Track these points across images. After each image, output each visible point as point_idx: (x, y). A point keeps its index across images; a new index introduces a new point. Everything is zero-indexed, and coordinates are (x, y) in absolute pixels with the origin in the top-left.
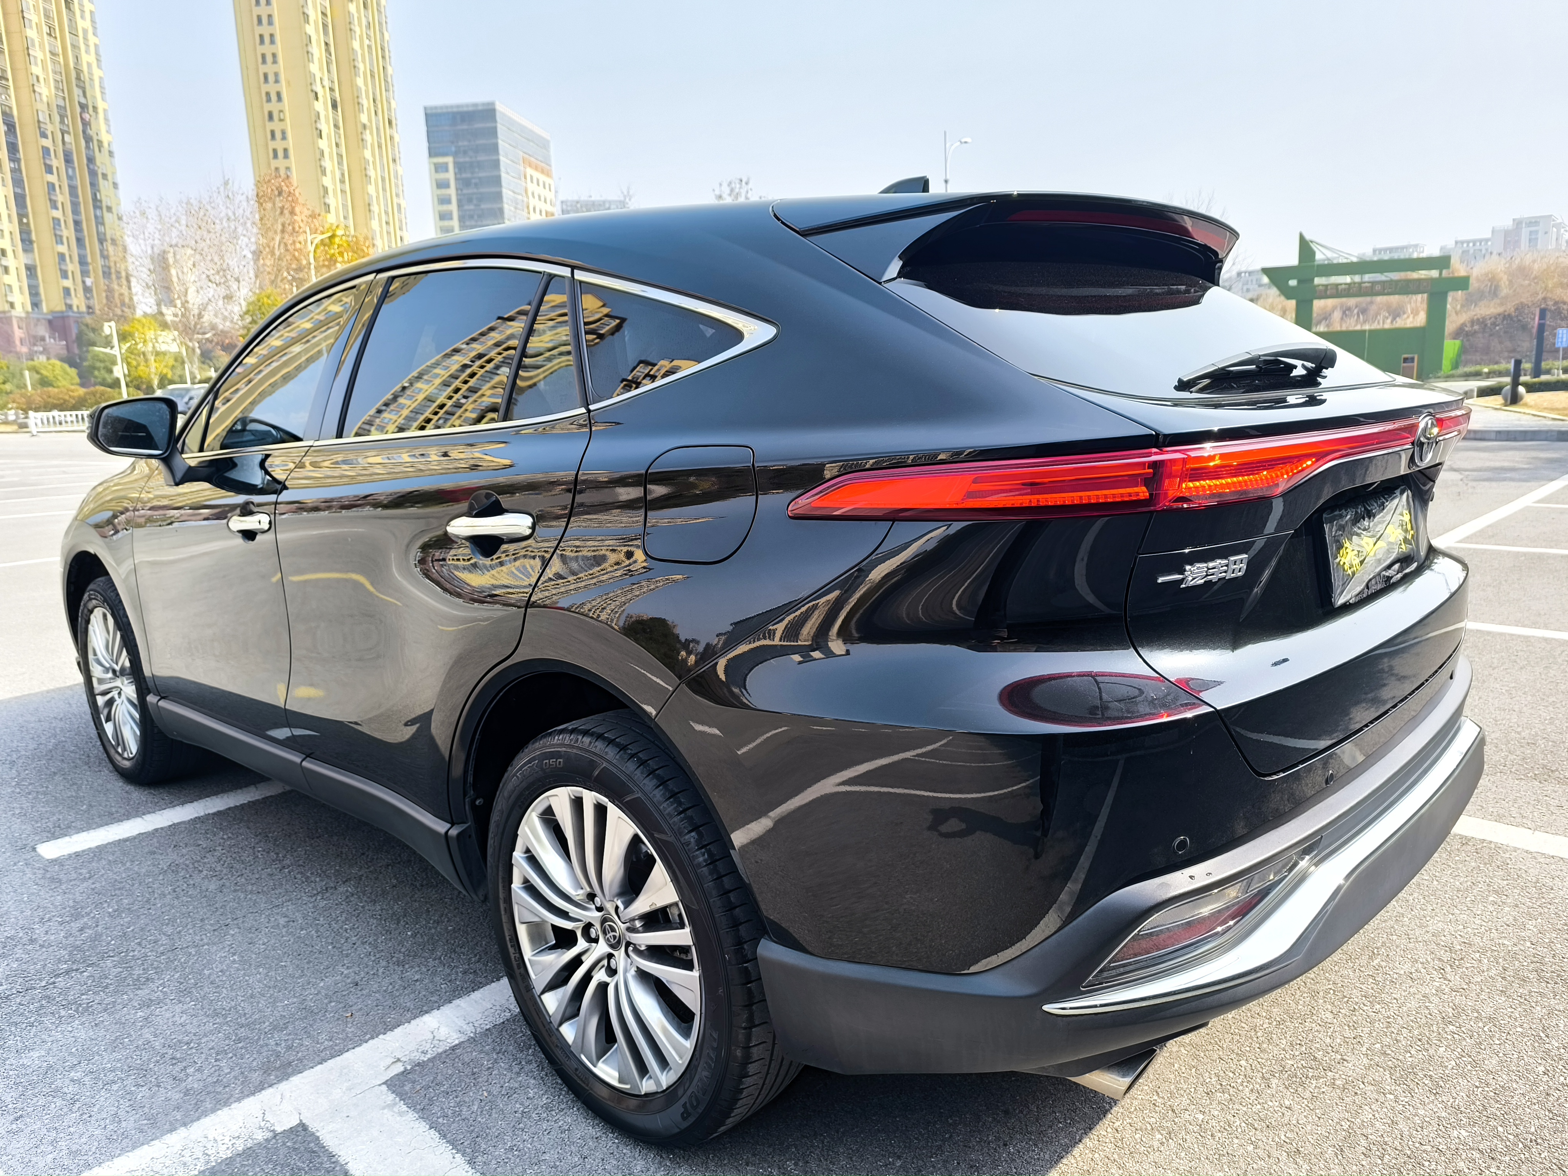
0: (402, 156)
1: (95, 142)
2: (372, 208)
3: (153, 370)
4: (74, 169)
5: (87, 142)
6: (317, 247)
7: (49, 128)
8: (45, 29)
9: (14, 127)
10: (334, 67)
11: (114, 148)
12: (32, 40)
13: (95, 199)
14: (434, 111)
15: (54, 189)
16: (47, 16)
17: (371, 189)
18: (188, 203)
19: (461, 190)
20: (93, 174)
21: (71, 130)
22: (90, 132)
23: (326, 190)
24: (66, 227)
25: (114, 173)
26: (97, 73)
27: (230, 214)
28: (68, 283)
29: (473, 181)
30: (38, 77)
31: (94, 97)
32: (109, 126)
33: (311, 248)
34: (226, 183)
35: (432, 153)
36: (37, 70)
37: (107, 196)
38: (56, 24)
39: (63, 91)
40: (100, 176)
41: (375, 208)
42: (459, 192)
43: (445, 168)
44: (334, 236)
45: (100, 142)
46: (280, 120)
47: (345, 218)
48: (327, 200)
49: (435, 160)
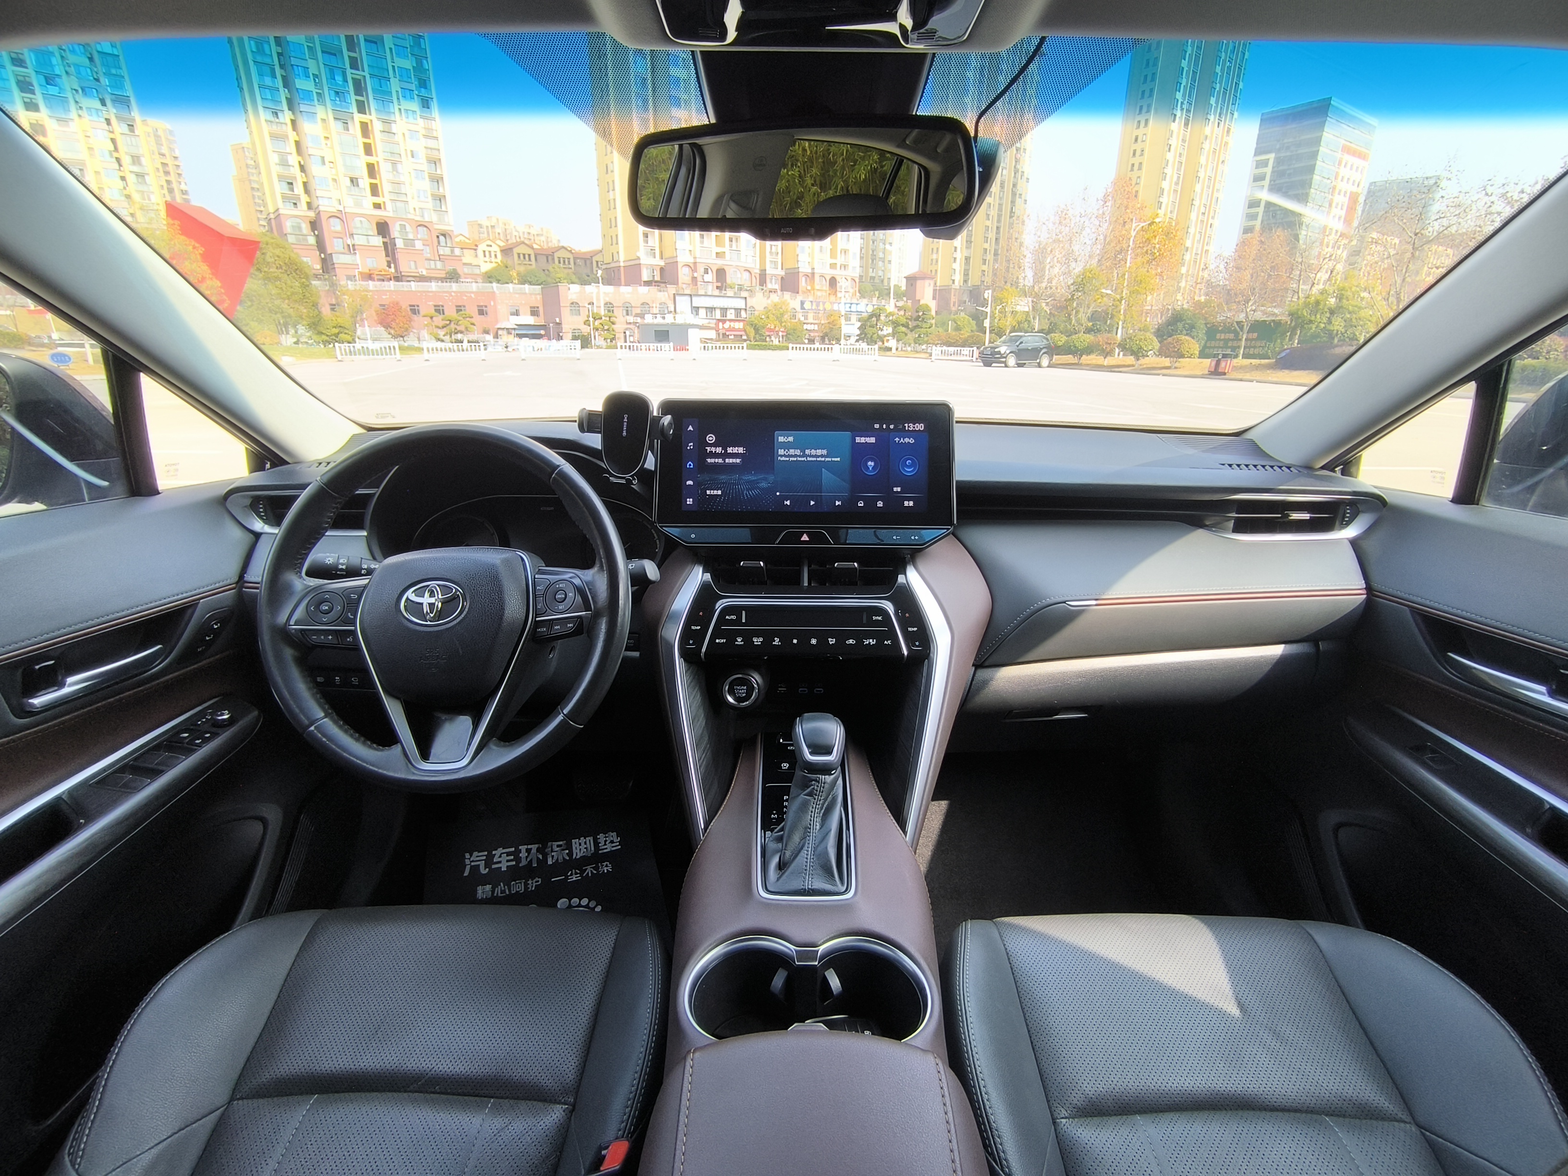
1: (1020, 173)
2: (1194, 203)
3: (1008, 323)
5: (1015, 173)
6: (1137, 233)
14: (1269, 116)
17: (1198, 188)
19: (1274, 181)
20: (1014, 194)
21: (1008, 167)
22: (1018, 167)
23: (1162, 190)
24: (991, 232)
28: (985, 268)
29: (1288, 172)
33: (1133, 234)
35: (1258, 152)
40: (1018, 196)
41: (1196, 203)
42: (1272, 182)
43: (1265, 163)
44: (1153, 223)
45: (1023, 172)
46: (1143, 141)
47: (1171, 212)
48: (1161, 200)
49: (1259, 158)
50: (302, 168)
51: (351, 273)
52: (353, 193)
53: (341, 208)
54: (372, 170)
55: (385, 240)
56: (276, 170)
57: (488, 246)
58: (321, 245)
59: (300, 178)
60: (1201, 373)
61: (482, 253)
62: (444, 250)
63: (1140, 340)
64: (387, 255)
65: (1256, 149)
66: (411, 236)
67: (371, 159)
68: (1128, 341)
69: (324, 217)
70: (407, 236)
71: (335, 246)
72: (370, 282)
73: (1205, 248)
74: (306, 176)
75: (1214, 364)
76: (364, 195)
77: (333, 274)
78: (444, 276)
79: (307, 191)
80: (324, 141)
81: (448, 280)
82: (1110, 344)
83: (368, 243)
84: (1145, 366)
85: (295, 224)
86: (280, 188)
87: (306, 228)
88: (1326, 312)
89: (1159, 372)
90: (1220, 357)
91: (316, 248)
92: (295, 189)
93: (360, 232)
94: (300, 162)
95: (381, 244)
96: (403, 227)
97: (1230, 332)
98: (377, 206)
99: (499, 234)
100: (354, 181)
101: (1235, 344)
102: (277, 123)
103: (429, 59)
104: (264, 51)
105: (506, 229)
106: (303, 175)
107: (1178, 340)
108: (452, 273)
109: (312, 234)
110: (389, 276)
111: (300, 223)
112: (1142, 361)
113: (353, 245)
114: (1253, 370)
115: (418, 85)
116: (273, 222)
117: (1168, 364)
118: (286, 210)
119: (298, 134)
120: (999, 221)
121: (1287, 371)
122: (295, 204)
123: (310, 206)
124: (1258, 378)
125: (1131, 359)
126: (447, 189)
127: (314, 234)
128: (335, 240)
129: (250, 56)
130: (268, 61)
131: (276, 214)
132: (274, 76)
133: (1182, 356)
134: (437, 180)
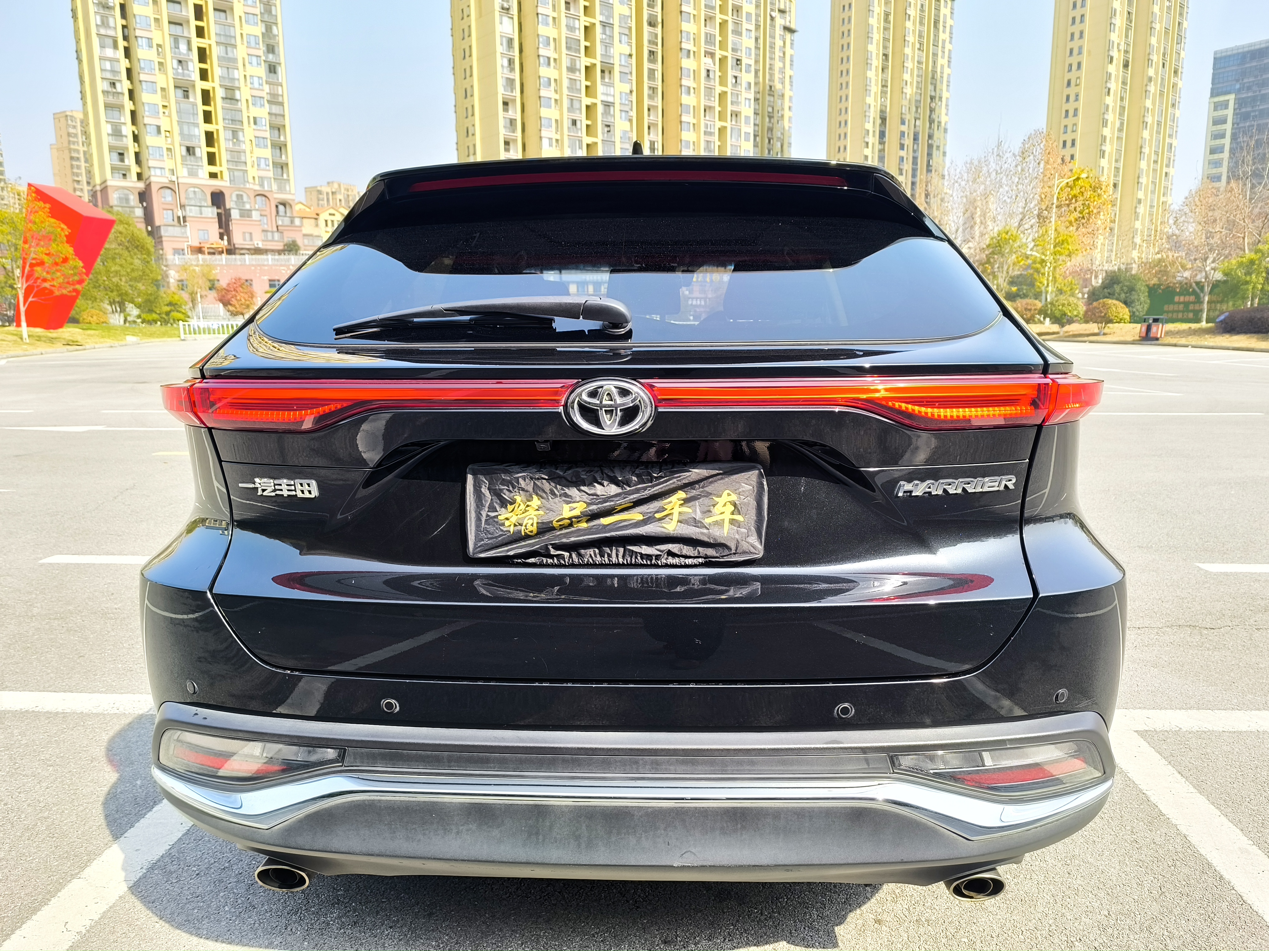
0: (1181, 100)
1: (936, 123)
2: (1143, 150)
4: (918, 144)
5: (930, 124)
7: (907, 117)
8: (917, 46)
9: (885, 119)
10: (1131, 33)
11: (949, 127)
12: (908, 55)
13: (928, 165)
14: (1224, 54)
15: (903, 161)
16: (920, 36)
17: (1146, 134)
18: (971, 163)
19: (1238, 124)
20: (930, 146)
21: (922, 117)
22: (934, 116)
23: (1104, 139)
25: (945, 145)
26: (947, 71)
27: (998, 169)
29: (1252, 114)
30: (906, 82)
31: (942, 90)
32: (948, 110)
34: (999, 144)
35: (1214, 93)
36: (907, 77)
37: (937, 163)
38: (925, 41)
39: (921, 89)
40: (935, 148)
41: (1146, 150)
42: (1235, 126)
43: (1225, 105)
44: (1078, 179)
45: (939, 122)
46: (1077, 85)
47: (1116, 161)
48: (1103, 148)
49: (1216, 99)
50: (136, 138)
51: (179, 246)
52: (189, 163)
53: (174, 178)
54: (210, 138)
55: (219, 211)
56: (106, 141)
57: (330, 214)
58: (149, 217)
59: (132, 148)
60: (1132, 339)
61: (324, 222)
62: (283, 221)
63: (1063, 305)
64: (220, 227)
65: (1212, 89)
66: (248, 207)
67: (209, 127)
68: (1049, 306)
69: (154, 188)
70: (244, 206)
71: (161, 217)
72: (200, 255)
73: (1162, 199)
74: (139, 146)
75: (1144, 329)
76: (200, 164)
77: (160, 247)
78: (281, 248)
79: (138, 161)
80: (161, 110)
81: (286, 253)
82: (1030, 310)
83: (201, 214)
84: (1071, 333)
85: (122, 196)
86: (109, 159)
87: (134, 199)
88: (1262, 272)
89: (1086, 339)
90: (1151, 321)
91: (143, 220)
92: (126, 160)
93: (193, 203)
94: (133, 132)
95: (215, 215)
96: (239, 197)
97: (1189, 294)
98: (213, 175)
99: (340, 200)
100: (190, 150)
101: (1197, 307)
102: (114, 93)
103: (280, 25)
104: (108, 24)
105: (348, 196)
106: (136, 145)
107: (1104, 305)
108: (290, 245)
109: (141, 205)
110: (220, 249)
111: (127, 195)
112: (1067, 328)
113: (184, 217)
114: (1191, 335)
115: (266, 51)
116: (99, 194)
117: (1096, 331)
118: (114, 182)
119: (134, 104)
120: (914, 175)
121: (1227, 336)
122: (124, 175)
123: (140, 176)
124: (1194, 343)
125: (1055, 328)
126: (290, 157)
127: (142, 205)
128: (165, 212)
129: (94, 30)
130: (111, 33)
131: (103, 186)
132: (115, 46)
133: (1111, 321)
134: (280, 147)
